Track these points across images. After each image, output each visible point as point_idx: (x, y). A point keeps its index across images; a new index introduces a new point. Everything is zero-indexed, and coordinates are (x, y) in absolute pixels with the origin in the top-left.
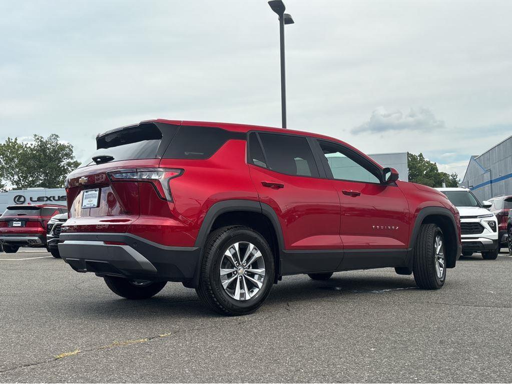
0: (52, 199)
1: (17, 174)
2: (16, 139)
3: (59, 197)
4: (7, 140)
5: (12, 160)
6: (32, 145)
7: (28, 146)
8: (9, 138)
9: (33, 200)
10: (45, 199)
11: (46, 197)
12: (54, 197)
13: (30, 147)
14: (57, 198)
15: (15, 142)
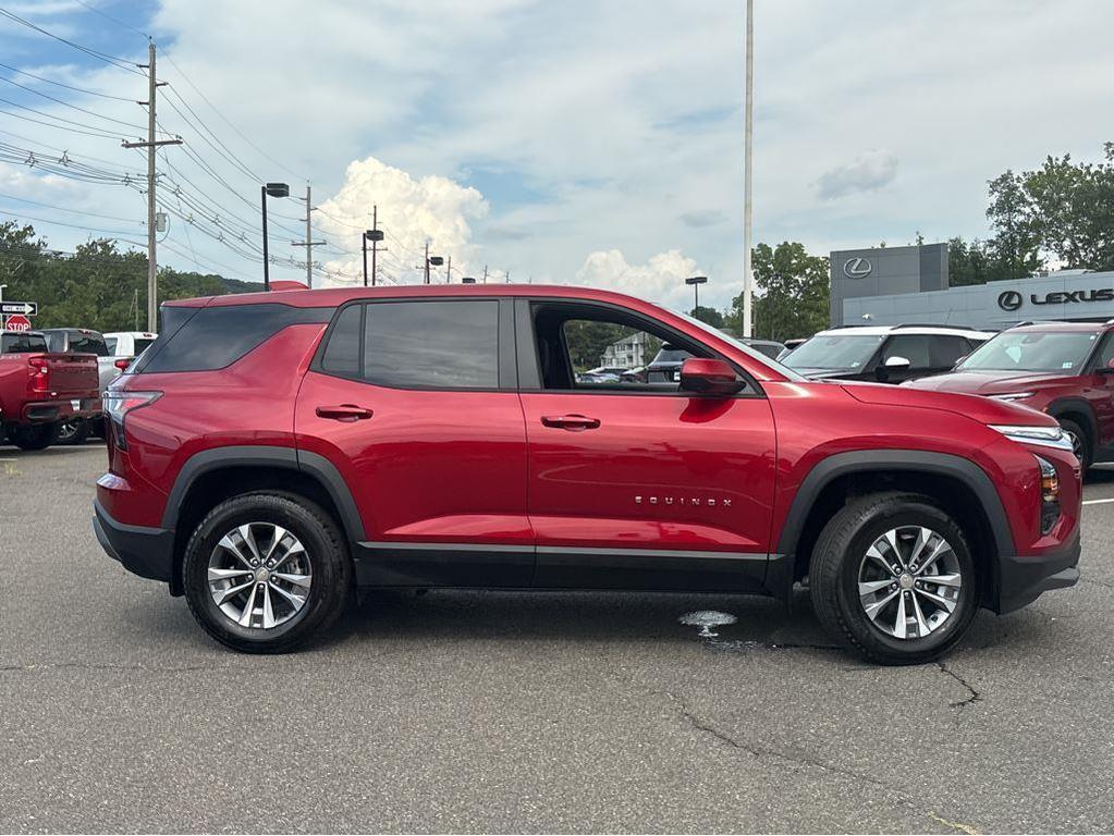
0: (1077, 297)
1: (1069, 234)
2: (1067, 158)
3: (1092, 292)
4: (1046, 162)
5: (1057, 205)
6: (1101, 166)
7: (1092, 170)
8: (1050, 159)
9: (1038, 301)
10: (1064, 298)
11: (1066, 294)
12: (1082, 294)
13: (1097, 172)
14: (1088, 296)
15: (1064, 164)
